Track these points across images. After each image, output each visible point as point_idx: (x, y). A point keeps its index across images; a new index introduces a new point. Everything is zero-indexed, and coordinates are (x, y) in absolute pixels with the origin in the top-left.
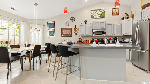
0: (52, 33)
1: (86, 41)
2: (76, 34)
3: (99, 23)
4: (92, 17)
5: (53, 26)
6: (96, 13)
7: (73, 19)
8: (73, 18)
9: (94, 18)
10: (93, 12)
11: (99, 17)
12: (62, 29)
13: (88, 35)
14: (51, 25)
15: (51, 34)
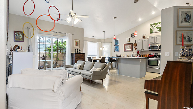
0: (117, 48)
1: (144, 55)
2: (136, 49)
3: (155, 37)
4: (151, 32)
5: (118, 43)
6: (156, 27)
7: (133, 36)
8: (134, 34)
9: (153, 33)
10: (152, 26)
11: (159, 30)
12: (124, 45)
13: (145, 50)
14: (117, 42)
15: (116, 50)
